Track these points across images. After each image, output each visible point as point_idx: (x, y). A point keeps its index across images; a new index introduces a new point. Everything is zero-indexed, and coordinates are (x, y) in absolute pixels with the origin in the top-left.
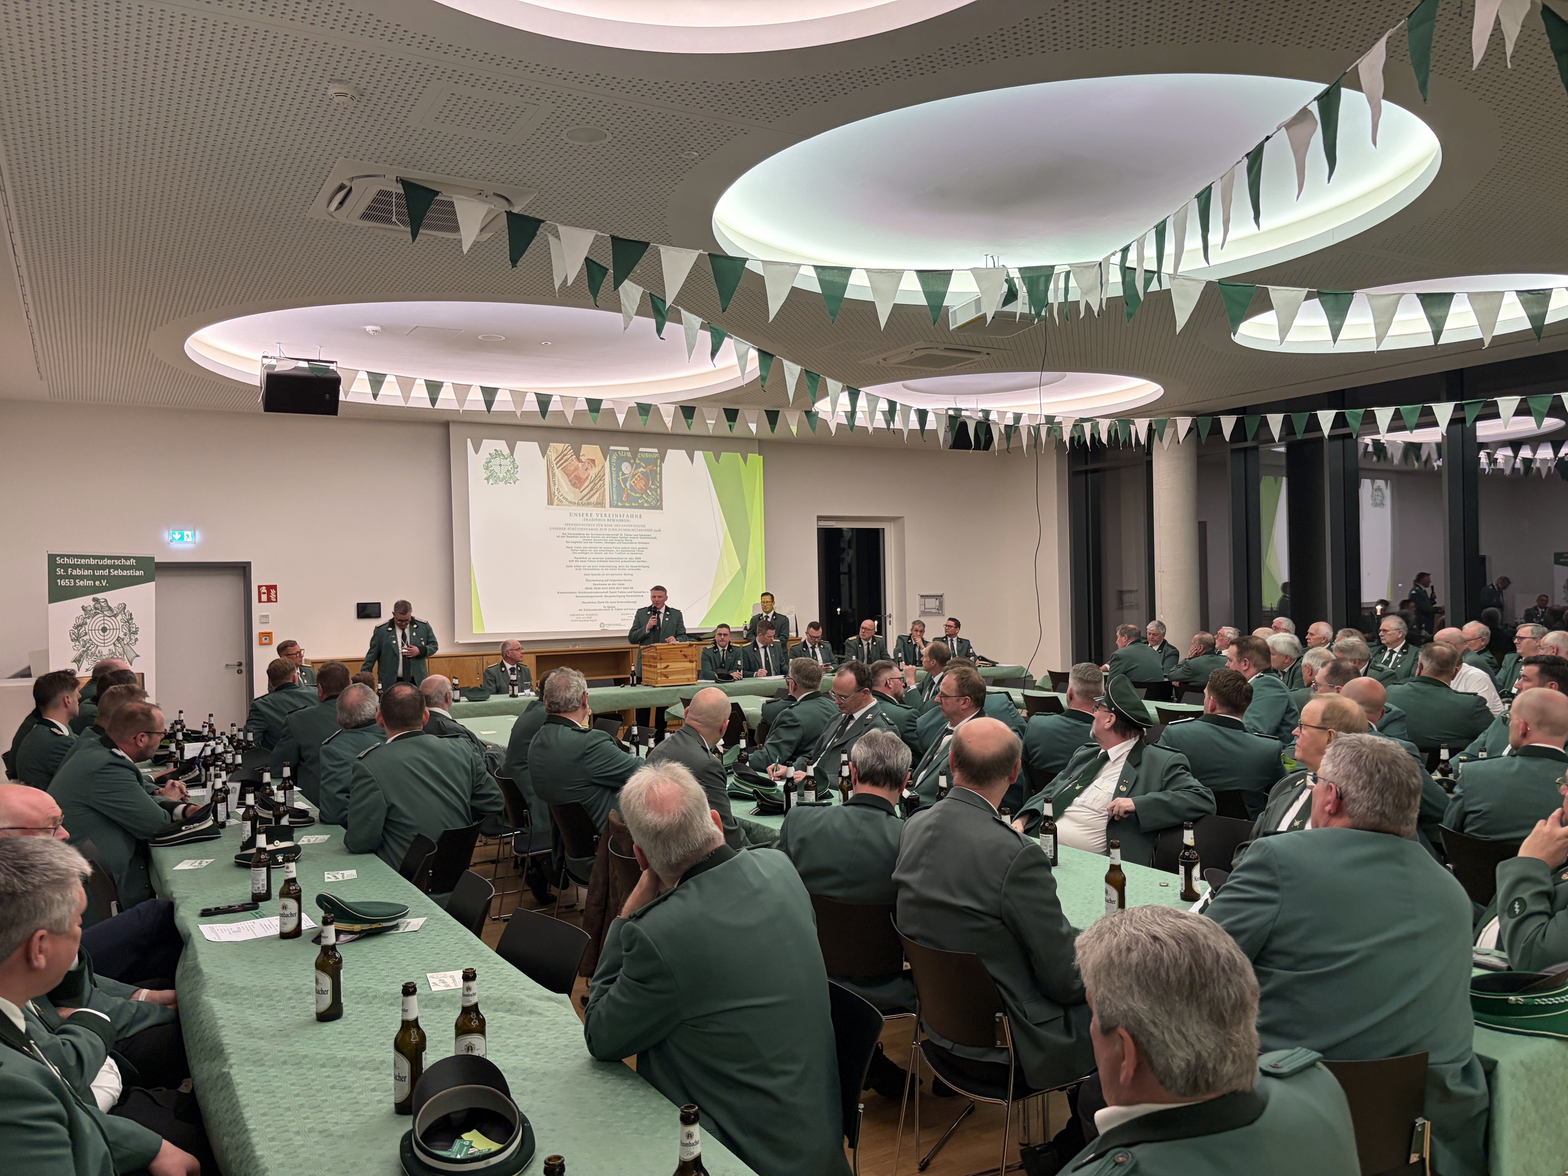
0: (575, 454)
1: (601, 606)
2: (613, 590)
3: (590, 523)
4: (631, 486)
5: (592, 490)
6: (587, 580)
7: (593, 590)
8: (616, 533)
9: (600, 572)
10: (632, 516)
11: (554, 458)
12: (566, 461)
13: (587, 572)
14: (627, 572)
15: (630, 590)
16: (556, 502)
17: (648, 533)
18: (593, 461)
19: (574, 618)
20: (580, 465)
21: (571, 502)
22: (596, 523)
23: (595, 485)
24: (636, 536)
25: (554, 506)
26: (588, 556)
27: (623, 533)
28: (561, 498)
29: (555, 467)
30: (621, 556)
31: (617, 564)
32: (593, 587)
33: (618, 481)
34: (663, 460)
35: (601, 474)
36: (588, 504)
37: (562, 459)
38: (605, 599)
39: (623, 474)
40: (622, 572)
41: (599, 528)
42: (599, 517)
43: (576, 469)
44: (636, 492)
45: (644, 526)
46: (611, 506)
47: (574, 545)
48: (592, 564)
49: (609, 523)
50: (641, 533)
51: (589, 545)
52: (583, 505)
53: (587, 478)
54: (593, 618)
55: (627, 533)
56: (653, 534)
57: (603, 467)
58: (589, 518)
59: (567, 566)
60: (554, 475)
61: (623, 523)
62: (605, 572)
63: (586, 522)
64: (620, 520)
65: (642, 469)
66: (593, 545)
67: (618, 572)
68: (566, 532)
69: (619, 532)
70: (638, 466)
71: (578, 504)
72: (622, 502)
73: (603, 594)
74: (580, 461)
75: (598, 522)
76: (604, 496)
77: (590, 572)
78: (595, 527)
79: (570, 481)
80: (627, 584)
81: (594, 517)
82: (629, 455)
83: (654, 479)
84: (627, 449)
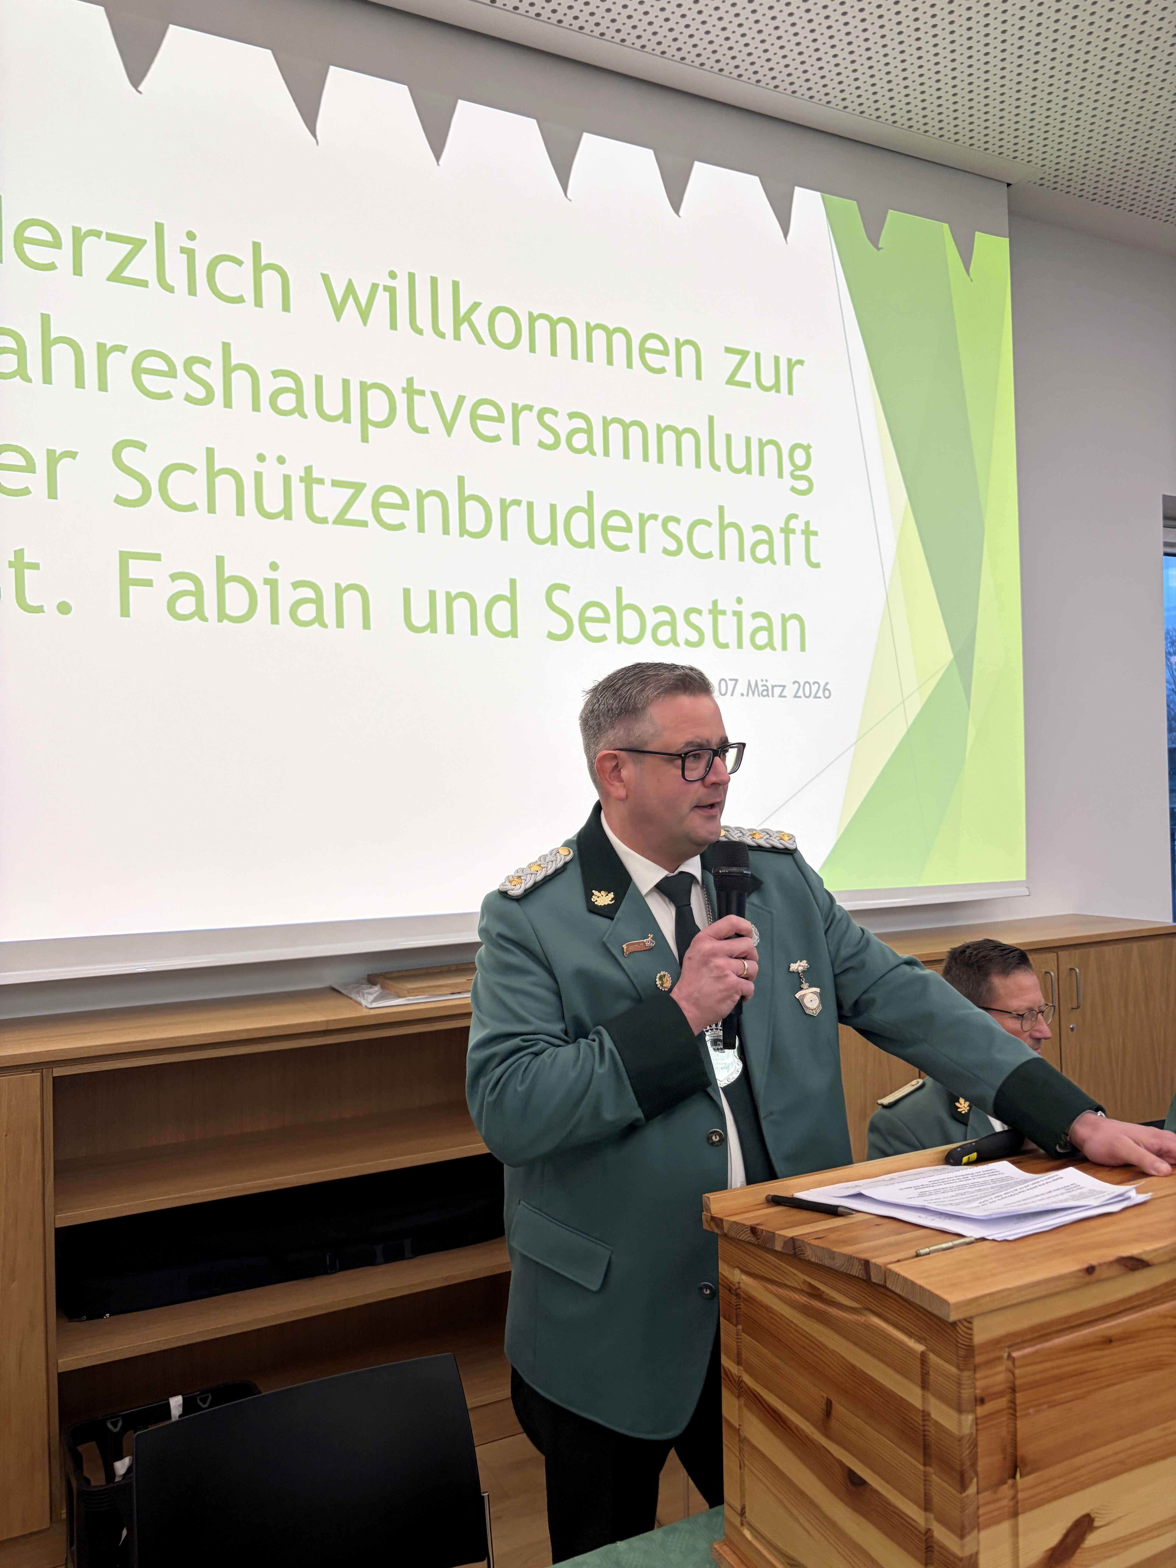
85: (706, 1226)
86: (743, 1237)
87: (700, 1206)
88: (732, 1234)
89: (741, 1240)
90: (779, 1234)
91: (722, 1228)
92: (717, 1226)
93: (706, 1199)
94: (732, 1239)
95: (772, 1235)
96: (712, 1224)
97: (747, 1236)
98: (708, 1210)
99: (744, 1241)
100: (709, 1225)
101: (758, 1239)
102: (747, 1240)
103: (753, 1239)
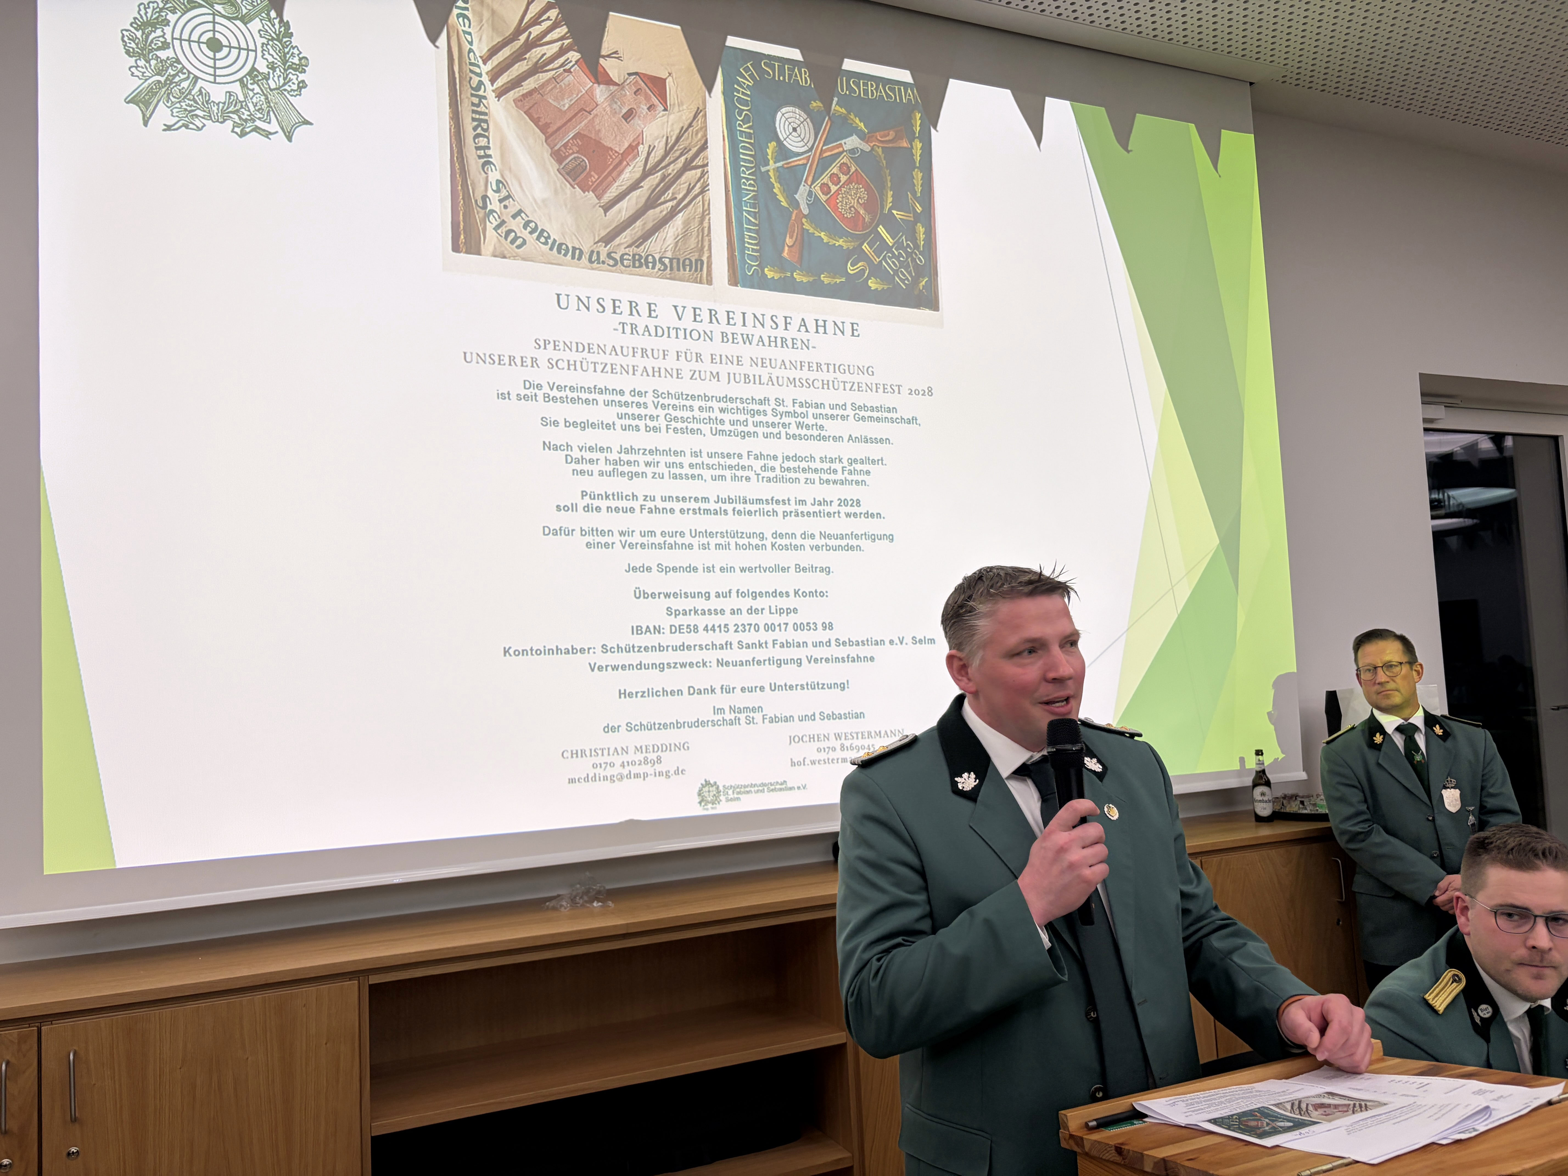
0: (578, 45)
1: (702, 707)
2: (750, 637)
3: (649, 342)
4: (814, 203)
5: (651, 203)
6: (641, 594)
7: (667, 639)
8: (759, 392)
9: (696, 557)
10: (821, 326)
11: (480, 48)
12: (536, 69)
13: (638, 557)
14: (806, 558)
15: (822, 635)
16: (491, 238)
17: (888, 400)
18: (657, 85)
19: (583, 766)
20: (601, 93)
21: (560, 248)
22: (673, 345)
23: (668, 183)
24: (838, 413)
25: (484, 261)
26: (640, 487)
27: (788, 394)
28: (516, 225)
29: (489, 90)
30: (780, 491)
31: (767, 525)
32: (666, 622)
33: (762, 179)
34: (932, 118)
35: (692, 141)
36: (639, 262)
37: (518, 57)
38: (715, 677)
39: (783, 152)
40: (787, 558)
41: (686, 367)
42: (687, 322)
43: (585, 107)
44: (835, 231)
45: (868, 370)
46: (734, 280)
47: (576, 437)
48: (660, 523)
49: (729, 349)
50: (861, 398)
51: (642, 440)
52: (616, 263)
53: (632, 149)
54: (670, 761)
55: (803, 395)
56: (906, 406)
57: (700, 113)
58: (642, 322)
59: (548, 531)
60: (481, 121)
61: (788, 354)
62: (719, 558)
63: (630, 341)
64: (773, 342)
65: (852, 142)
66: (665, 440)
67: (769, 558)
68: (543, 375)
69: (772, 392)
70: (842, 129)
71: (594, 259)
72: (781, 265)
73: (712, 656)
74: (600, 77)
75: (682, 345)
76: (705, 234)
77: (651, 557)
78: (671, 363)
79: (559, 157)
80: (809, 611)
81: (666, 318)
82: (804, 78)
83: (903, 185)
84: (795, 54)
85: (1064, 1144)
86: (1107, 1156)
87: (1057, 1124)
88: (1094, 1153)
89: (1105, 1160)
90: (1147, 1155)
91: (1083, 1147)
92: (1077, 1144)
93: (1062, 1116)
94: (1093, 1158)
95: (1139, 1155)
96: (1072, 1142)
97: (1112, 1156)
98: (1066, 1128)
99: (1108, 1161)
100: (1068, 1143)
101: (1123, 1159)
102: (1111, 1160)
103: (1118, 1159)
